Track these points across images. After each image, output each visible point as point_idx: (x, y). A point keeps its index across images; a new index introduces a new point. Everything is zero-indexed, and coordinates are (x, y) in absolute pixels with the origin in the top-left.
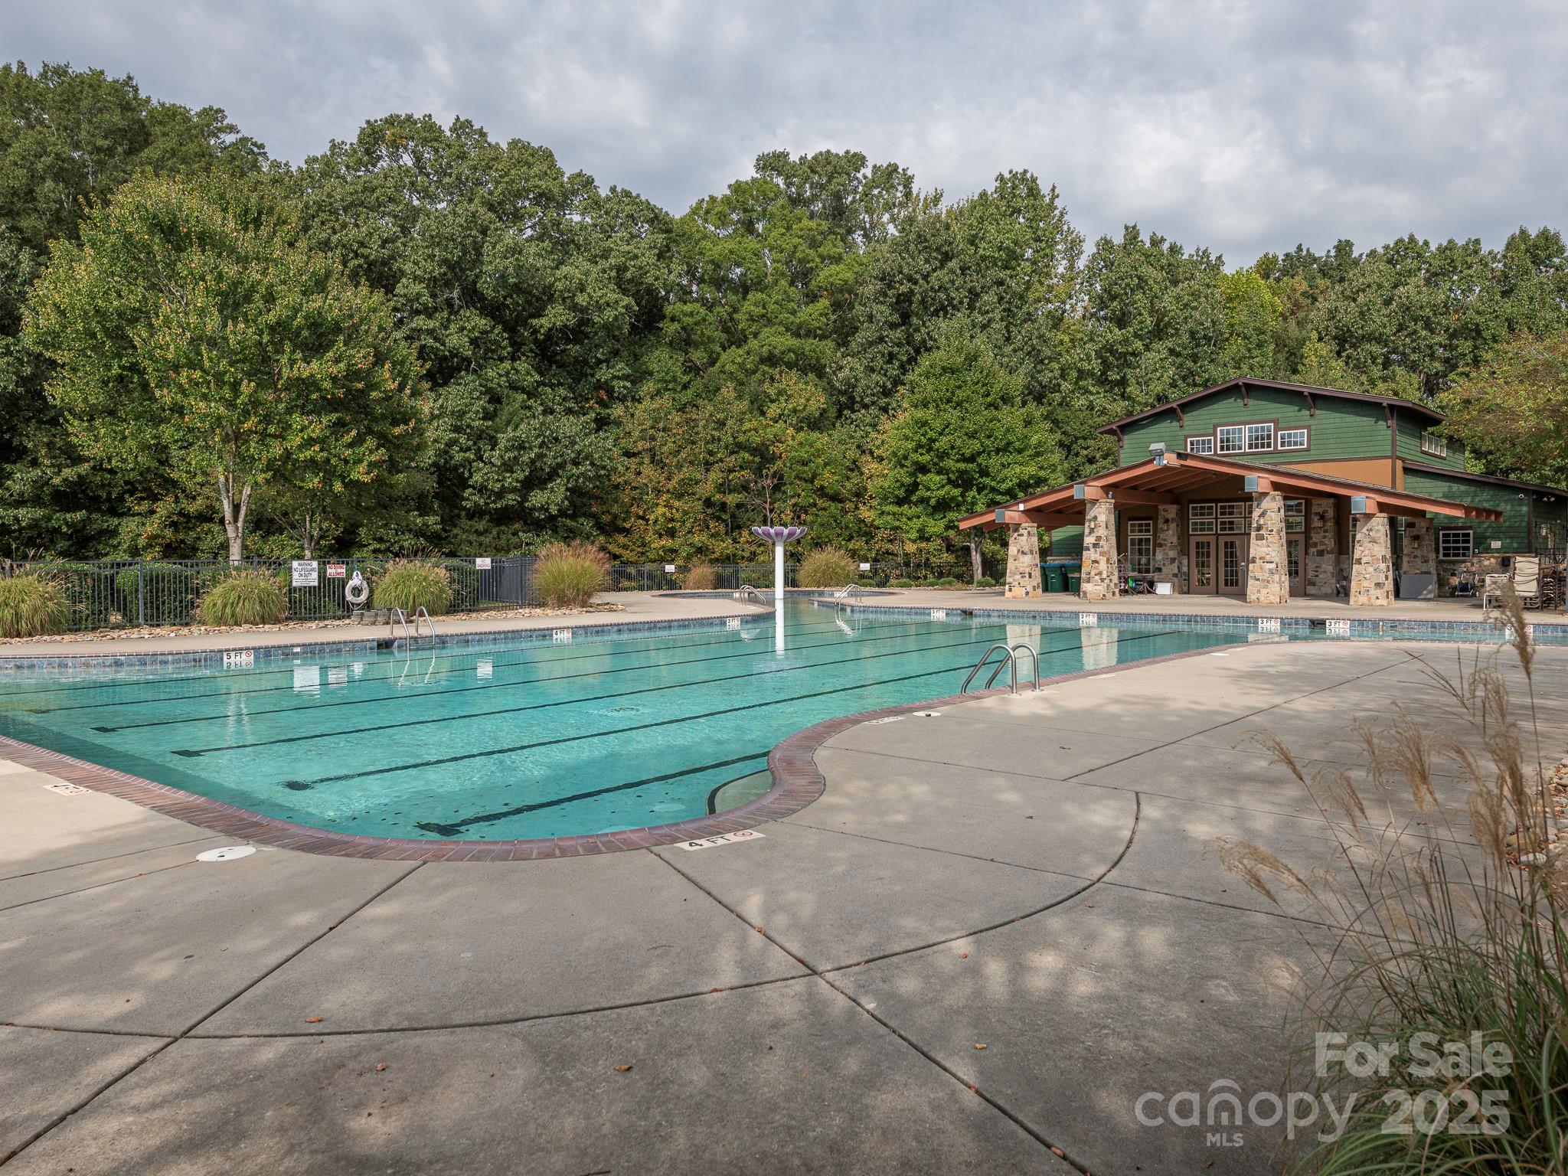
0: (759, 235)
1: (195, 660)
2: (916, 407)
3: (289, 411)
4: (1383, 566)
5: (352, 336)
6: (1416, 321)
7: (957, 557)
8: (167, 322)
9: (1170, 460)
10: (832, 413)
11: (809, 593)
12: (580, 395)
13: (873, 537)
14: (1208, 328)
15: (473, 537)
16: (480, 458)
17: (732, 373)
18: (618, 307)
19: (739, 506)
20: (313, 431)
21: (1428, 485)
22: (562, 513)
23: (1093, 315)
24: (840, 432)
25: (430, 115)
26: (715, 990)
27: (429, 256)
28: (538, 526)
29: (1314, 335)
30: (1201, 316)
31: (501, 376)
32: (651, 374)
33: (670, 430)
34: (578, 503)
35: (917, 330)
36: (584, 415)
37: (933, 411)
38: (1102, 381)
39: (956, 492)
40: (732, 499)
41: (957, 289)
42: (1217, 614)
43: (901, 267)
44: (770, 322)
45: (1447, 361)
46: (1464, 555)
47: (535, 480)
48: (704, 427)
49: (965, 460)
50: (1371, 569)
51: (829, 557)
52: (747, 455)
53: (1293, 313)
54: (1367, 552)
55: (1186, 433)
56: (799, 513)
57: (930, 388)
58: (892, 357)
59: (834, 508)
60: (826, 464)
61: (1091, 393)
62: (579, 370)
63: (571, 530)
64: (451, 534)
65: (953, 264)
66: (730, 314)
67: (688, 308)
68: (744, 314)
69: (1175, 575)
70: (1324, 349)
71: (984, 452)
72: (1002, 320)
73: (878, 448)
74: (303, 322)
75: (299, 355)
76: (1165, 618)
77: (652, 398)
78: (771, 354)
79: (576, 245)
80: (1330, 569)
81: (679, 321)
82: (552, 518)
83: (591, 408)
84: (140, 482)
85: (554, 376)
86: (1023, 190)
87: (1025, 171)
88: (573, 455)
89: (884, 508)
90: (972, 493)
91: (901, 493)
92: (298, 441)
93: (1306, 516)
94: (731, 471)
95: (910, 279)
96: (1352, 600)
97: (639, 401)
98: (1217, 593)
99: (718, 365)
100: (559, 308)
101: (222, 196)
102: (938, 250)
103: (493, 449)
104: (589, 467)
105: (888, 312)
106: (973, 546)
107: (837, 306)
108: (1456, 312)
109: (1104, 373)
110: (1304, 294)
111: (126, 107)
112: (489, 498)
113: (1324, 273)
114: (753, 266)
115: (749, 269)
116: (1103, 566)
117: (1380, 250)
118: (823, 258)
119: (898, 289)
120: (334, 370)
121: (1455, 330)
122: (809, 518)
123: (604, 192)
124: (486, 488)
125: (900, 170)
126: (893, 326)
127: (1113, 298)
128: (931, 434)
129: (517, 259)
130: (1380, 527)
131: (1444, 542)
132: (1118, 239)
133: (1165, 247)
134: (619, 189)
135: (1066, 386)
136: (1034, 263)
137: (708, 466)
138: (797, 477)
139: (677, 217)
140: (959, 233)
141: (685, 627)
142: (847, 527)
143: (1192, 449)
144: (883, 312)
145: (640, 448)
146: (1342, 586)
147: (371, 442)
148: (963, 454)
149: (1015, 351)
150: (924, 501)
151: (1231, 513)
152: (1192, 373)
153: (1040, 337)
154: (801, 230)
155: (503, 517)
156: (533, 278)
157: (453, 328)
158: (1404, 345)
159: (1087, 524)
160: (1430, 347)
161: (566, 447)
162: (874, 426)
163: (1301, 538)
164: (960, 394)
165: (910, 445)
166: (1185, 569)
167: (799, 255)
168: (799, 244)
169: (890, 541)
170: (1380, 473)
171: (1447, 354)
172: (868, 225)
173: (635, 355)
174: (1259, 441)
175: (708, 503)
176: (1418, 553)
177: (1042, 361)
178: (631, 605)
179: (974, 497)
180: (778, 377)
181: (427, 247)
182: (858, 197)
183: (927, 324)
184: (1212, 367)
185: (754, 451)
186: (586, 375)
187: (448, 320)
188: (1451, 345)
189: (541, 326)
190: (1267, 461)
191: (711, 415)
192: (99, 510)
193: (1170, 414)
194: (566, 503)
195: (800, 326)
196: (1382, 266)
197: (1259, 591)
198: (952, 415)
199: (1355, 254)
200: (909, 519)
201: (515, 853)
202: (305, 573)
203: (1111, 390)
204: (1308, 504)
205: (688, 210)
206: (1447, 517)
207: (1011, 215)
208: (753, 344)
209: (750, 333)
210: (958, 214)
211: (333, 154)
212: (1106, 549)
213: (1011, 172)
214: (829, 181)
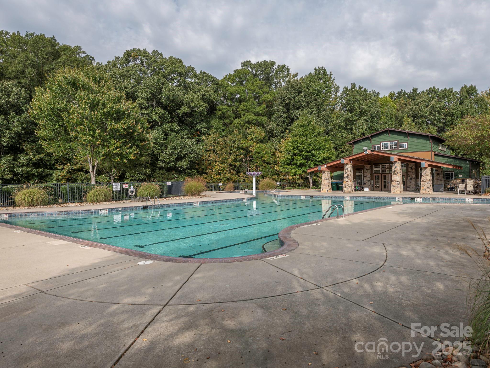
0: (244, 85)
1: (91, 212)
2: (293, 136)
3: (110, 138)
4: (430, 182)
5: (129, 116)
6: (435, 111)
7: (304, 180)
8: (73, 112)
9: (369, 152)
10: (267, 138)
11: (262, 191)
12: (192, 133)
13: (279, 175)
14: (376, 113)
15: (160, 176)
16: (162, 152)
17: (237, 126)
18: (203, 106)
19: (240, 166)
20: (118, 144)
21: (441, 159)
22: (187, 168)
23: (342, 109)
24: (269, 144)
25: (145, 49)
26: (298, 292)
27: (146, 91)
28: (180, 172)
29: (406, 115)
30: (374, 110)
31: (168, 127)
32: (213, 127)
33: (219, 143)
34: (192, 165)
35: (292, 114)
36: (193, 139)
37: (298, 138)
38: (345, 129)
39: (305, 161)
40: (238, 164)
41: (303, 102)
42: (384, 196)
43: (287, 95)
44: (248, 111)
45: (444, 123)
46: (451, 179)
47: (180, 158)
48: (229, 142)
49: (308, 152)
50: (426, 183)
51: (267, 181)
52: (242, 151)
53: (400, 109)
54: (425, 178)
55: (372, 144)
56: (258, 168)
57: (297, 131)
58: (284, 122)
59: (268, 166)
60: (266, 153)
61: (342, 132)
62: (191, 126)
63: (189, 173)
64: (154, 175)
65: (302, 94)
66: (236, 109)
67: (224, 107)
68: (241, 109)
69: (369, 185)
70: (410, 120)
71: (313, 150)
72: (316, 111)
73: (281, 148)
74: (114, 112)
75: (113, 122)
76: (369, 198)
77: (213, 134)
78: (249, 121)
79: (190, 88)
80: (414, 183)
81: (221, 111)
82: (184, 170)
83: (195, 137)
84: (59, 160)
85: (184, 127)
86: (322, 73)
87: (323, 67)
88: (190, 151)
89: (284, 166)
90: (310, 162)
91: (289, 162)
92: (113, 147)
93: (407, 168)
94: (237, 155)
95: (289, 99)
96: (421, 192)
97: (210, 135)
98: (382, 190)
99: (233, 124)
100: (185, 107)
101: (88, 74)
102: (297, 90)
103: (166, 149)
104: (195, 155)
105: (283, 108)
106: (310, 177)
107: (267, 107)
108: (446, 109)
109: (346, 126)
110: (404, 104)
111: (53, 46)
112: (165, 164)
113: (409, 97)
114: (243, 94)
115: (242, 95)
116: (349, 183)
117: (425, 91)
118: (263, 92)
119: (286, 102)
120: (124, 126)
121: (446, 114)
122: (261, 169)
123: (198, 72)
124: (164, 161)
125: (286, 67)
126: (284, 113)
127: (348, 104)
128: (298, 144)
129: (173, 92)
130: (429, 171)
131: (446, 175)
132: (349, 87)
133: (363, 89)
134: (202, 72)
135: (335, 130)
136: (326, 94)
137: (230, 154)
138: (257, 157)
139: (220, 80)
140: (303, 85)
141: (231, 201)
142: (272, 172)
143: (374, 149)
144: (281, 108)
145: (210, 149)
146: (417, 188)
147: (135, 147)
148: (307, 150)
149: (320, 120)
150: (296, 164)
151: (385, 167)
152: (371, 127)
153: (328, 116)
154: (257, 84)
155: (169, 170)
156: (177, 98)
157: (154, 113)
158: (432, 119)
159: (345, 171)
160: (439, 119)
161: (188, 148)
162: (279, 142)
163: (406, 174)
164: (306, 133)
165: (292, 148)
166: (372, 183)
167: (256, 91)
168: (256, 88)
169: (284, 176)
170: (428, 155)
171: (444, 121)
172: (276, 82)
173: (208, 121)
174: (393, 146)
175: (230, 165)
176: (439, 178)
177: (328, 123)
178: (212, 195)
179: (310, 163)
180: (251, 127)
181: (146, 89)
182: (273, 74)
183: (295, 112)
184: (377, 125)
185: (244, 149)
186: (193, 127)
187: (152, 111)
188: (445, 118)
189: (180, 113)
190: (395, 152)
191: (231, 139)
192: (47, 168)
193: (367, 139)
194: (189, 165)
195: (257, 113)
196: (426, 95)
197: (394, 190)
198: (304, 139)
199: (418, 92)
200: (291, 169)
201: (224, 261)
202: (116, 187)
203: (348, 131)
204: (407, 165)
205: (223, 78)
206: (447, 168)
207: (319, 80)
208: (243, 118)
209: (242, 114)
210: (302, 79)
211: (116, 60)
212: (350, 178)
213: (318, 67)
214: (265, 70)
